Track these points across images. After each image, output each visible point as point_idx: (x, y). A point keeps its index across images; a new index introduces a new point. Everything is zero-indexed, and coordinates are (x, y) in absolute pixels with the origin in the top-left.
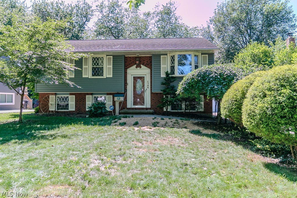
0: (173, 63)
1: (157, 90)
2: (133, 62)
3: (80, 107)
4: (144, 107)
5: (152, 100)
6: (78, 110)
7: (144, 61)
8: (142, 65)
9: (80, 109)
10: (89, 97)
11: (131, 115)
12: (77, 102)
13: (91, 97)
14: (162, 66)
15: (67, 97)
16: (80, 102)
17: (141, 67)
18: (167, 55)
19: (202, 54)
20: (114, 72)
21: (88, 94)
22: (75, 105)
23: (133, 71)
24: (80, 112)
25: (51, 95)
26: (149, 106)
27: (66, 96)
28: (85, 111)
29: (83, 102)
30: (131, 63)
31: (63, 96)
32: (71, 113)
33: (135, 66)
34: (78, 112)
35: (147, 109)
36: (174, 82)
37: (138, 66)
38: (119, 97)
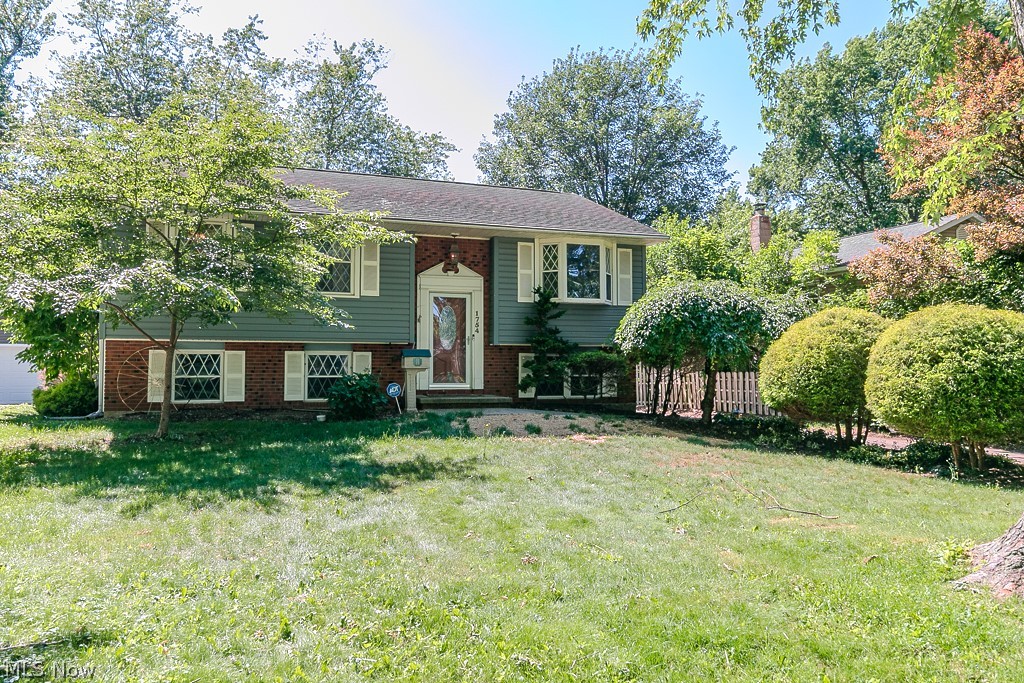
0: (551, 265)
1: (506, 339)
2: (434, 253)
3: (262, 390)
4: (466, 386)
5: (487, 366)
6: (256, 400)
7: (465, 252)
8: (460, 266)
9: (262, 396)
10: (295, 356)
11: (474, 411)
12: (253, 372)
13: (300, 358)
14: (520, 271)
15: (213, 356)
16: (264, 371)
17: (457, 271)
18: (533, 241)
19: (619, 246)
20: (384, 280)
21: (291, 347)
22: (246, 382)
23: (435, 282)
24: (263, 406)
25: (155, 349)
26: (479, 385)
27: (210, 352)
28: (279, 403)
29: (275, 372)
30: (429, 256)
31: (198, 352)
32: (231, 408)
33: (442, 265)
34: (255, 405)
35: (472, 391)
36: (562, 318)
37: (450, 267)
38: (417, 359)
